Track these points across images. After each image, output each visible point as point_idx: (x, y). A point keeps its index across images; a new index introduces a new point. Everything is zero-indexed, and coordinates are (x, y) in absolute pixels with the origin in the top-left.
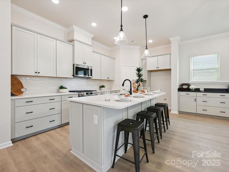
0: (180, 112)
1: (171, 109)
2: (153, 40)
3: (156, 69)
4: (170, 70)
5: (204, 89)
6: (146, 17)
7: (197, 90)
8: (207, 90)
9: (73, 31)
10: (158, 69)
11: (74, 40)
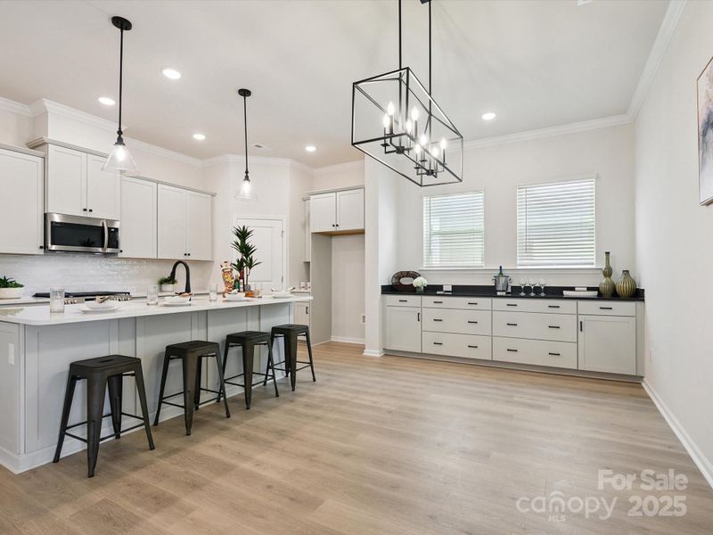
0: (389, 353)
1: (364, 345)
2: (317, 147)
3: (333, 229)
4: (362, 232)
5: (453, 286)
6: (245, 93)
7: (432, 290)
8: (459, 291)
9: (45, 114)
10: (338, 229)
11: (45, 143)
